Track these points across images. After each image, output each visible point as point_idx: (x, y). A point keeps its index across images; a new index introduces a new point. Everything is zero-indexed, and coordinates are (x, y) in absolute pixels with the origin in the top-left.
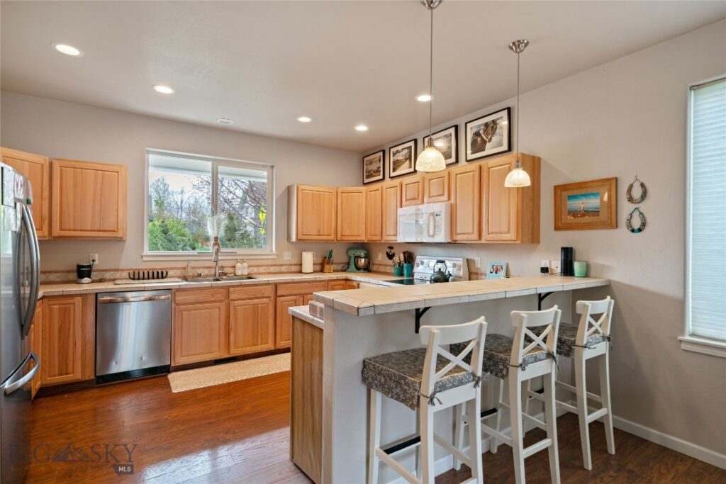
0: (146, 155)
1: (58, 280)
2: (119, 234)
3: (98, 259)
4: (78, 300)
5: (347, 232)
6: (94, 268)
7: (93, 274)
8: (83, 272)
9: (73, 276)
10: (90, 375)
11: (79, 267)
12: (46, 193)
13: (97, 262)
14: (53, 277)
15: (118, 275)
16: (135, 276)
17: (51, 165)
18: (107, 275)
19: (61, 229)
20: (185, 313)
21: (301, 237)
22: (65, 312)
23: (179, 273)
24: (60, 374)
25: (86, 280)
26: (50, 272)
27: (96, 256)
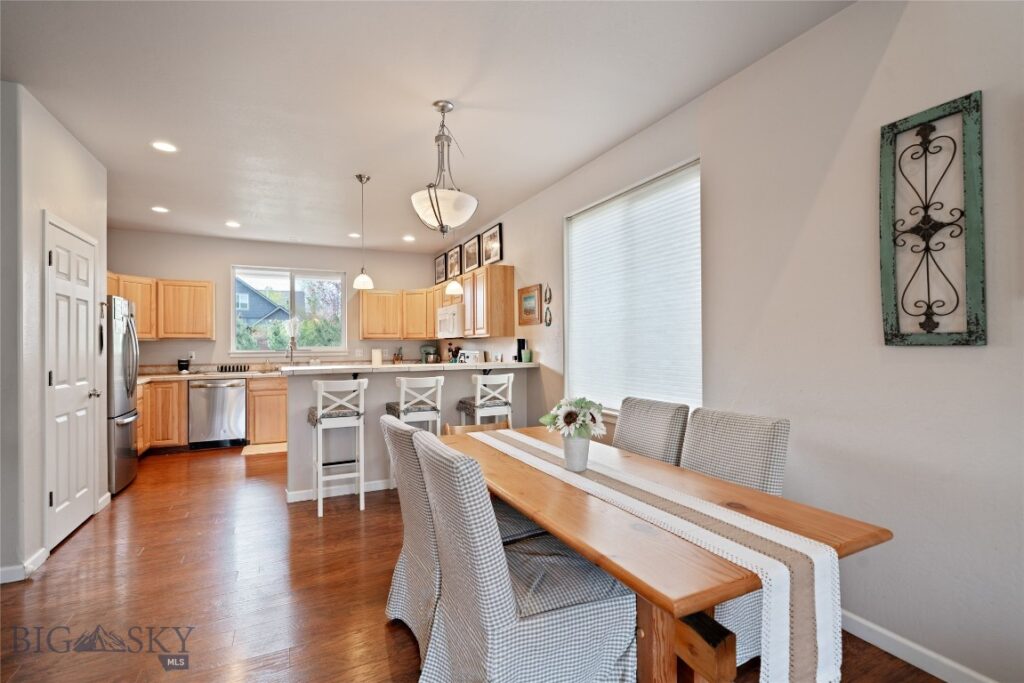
0: (232, 271)
1: (165, 372)
2: (208, 336)
3: (195, 356)
4: (175, 385)
5: (411, 330)
6: (192, 363)
7: (191, 368)
8: (183, 365)
9: (176, 369)
10: (184, 442)
11: (180, 361)
12: (154, 306)
13: (194, 358)
14: (161, 370)
15: (210, 368)
16: (223, 369)
17: (157, 284)
18: (202, 369)
19: (165, 333)
20: (257, 398)
21: (366, 336)
22: (166, 394)
23: (260, 367)
24: (163, 439)
25: (185, 371)
26: (159, 366)
27: (194, 354)
